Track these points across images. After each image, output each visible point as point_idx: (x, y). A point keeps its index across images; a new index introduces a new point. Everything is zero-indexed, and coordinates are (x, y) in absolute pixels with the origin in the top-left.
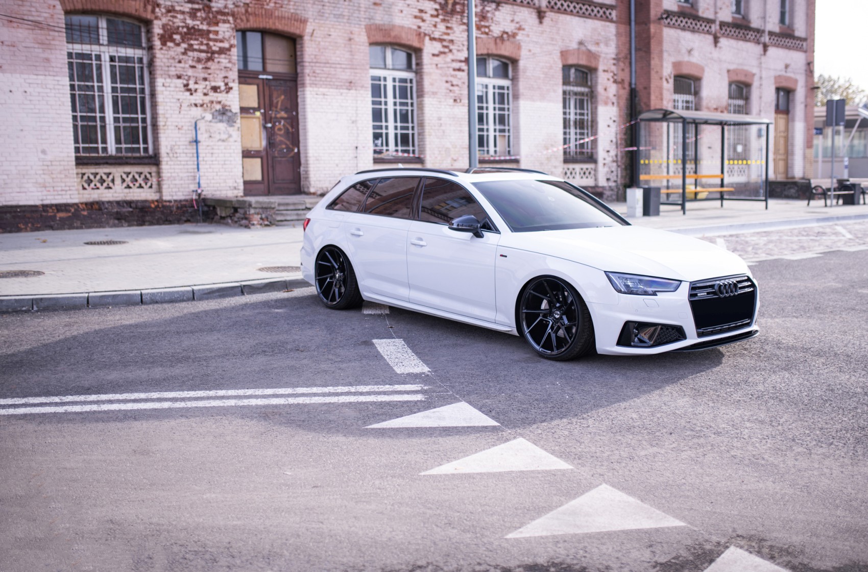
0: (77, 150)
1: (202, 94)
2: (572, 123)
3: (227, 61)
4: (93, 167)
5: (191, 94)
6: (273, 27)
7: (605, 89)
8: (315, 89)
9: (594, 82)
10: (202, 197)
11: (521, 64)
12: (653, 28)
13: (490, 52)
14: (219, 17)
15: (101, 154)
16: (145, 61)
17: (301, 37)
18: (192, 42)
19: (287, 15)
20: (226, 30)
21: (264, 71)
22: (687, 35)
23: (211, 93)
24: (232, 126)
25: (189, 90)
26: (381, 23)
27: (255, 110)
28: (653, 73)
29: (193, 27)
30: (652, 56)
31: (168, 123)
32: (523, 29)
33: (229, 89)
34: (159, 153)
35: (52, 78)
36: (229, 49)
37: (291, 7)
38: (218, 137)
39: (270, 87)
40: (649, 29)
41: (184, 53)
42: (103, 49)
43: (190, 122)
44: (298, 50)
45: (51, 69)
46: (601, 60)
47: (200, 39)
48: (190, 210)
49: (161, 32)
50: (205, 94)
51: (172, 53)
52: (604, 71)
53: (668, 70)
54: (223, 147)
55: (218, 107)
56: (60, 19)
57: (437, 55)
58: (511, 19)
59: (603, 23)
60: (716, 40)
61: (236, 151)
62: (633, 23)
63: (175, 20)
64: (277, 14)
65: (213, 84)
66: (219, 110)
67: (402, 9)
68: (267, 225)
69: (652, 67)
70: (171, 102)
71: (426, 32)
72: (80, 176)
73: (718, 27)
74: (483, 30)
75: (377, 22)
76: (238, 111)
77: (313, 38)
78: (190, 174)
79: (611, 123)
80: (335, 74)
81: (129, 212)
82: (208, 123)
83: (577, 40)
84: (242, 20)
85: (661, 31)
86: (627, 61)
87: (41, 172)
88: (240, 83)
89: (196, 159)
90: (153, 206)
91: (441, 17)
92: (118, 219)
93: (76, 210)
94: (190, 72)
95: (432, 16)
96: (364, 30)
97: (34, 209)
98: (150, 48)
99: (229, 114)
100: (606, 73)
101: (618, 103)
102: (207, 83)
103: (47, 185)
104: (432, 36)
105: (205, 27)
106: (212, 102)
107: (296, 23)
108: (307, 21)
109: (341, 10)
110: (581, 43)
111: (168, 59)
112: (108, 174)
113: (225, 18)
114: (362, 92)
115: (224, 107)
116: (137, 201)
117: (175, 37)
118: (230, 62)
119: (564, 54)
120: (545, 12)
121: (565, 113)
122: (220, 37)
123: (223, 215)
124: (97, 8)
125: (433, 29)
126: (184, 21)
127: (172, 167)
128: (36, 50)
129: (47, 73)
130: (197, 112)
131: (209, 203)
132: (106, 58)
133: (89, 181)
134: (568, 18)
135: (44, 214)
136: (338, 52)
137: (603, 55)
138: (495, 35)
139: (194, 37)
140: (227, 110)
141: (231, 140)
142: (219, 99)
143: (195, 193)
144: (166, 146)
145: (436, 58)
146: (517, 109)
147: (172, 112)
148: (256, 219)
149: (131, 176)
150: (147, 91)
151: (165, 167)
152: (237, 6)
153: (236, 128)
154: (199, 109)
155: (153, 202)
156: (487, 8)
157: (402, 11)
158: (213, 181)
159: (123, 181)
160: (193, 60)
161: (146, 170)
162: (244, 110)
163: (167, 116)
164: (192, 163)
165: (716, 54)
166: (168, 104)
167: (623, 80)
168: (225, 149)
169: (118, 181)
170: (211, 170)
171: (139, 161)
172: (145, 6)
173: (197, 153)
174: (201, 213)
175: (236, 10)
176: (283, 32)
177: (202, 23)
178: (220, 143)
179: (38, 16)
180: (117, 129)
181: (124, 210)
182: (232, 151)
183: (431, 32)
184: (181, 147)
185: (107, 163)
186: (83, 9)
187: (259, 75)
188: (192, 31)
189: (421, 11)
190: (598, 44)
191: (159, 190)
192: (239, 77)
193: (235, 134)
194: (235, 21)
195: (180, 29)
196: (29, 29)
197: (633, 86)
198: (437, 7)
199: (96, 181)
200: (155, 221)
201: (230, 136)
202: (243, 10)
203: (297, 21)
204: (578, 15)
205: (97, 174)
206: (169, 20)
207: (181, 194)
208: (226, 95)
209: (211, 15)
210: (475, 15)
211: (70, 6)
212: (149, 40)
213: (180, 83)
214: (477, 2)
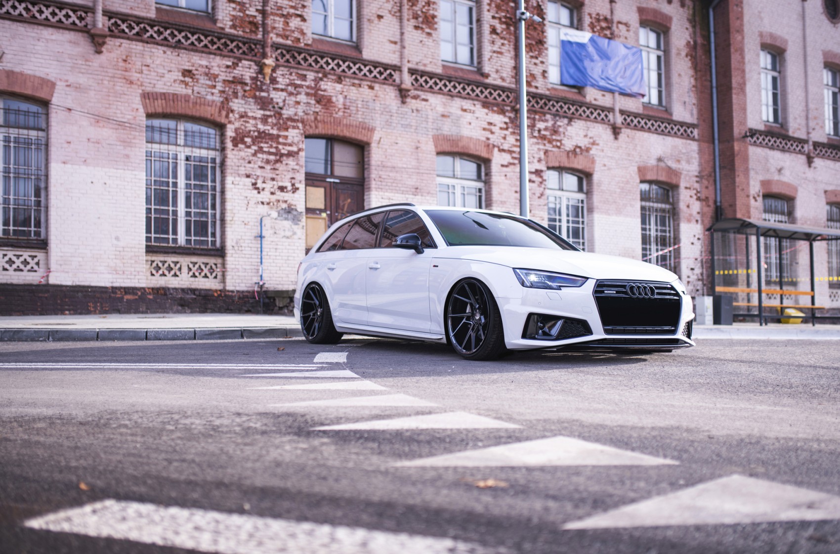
0: (148, 239)
1: (269, 193)
2: (652, 239)
3: (295, 163)
4: (162, 255)
5: (259, 193)
6: (341, 134)
7: (688, 206)
8: (381, 193)
9: (675, 199)
10: (264, 289)
11: (596, 177)
12: (737, 146)
13: (562, 165)
14: (289, 123)
15: (171, 244)
16: (218, 161)
17: (368, 144)
18: (262, 145)
19: (355, 123)
20: (295, 135)
21: (332, 175)
22: (777, 154)
23: (278, 193)
24: (297, 224)
25: (257, 189)
26: (449, 133)
27: (321, 211)
28: (738, 190)
29: (264, 132)
30: (737, 173)
31: (235, 219)
32: (598, 144)
33: (295, 190)
34: (225, 246)
35: (130, 172)
36: (297, 153)
37: (359, 116)
38: (282, 234)
39: (337, 190)
40: (732, 147)
41: (255, 154)
42: (179, 149)
43: (256, 218)
44: (366, 156)
45: (130, 164)
46: (682, 177)
47: (270, 143)
48: (251, 301)
49: (233, 135)
50: (272, 193)
51: (242, 154)
52: (686, 188)
53: (755, 188)
54: (287, 244)
55: (284, 206)
56: (141, 120)
57: (507, 166)
58: (585, 134)
59: (684, 141)
60: (810, 161)
61: (299, 248)
62: (716, 142)
63: (247, 125)
64: (345, 122)
65: (281, 184)
66: (285, 209)
67: (471, 121)
69: (737, 184)
70: (238, 199)
71: (495, 144)
72: (150, 263)
73: (811, 148)
74: (554, 143)
75: (445, 133)
76: (304, 210)
77: (380, 146)
78: (253, 267)
79: (695, 241)
80: (400, 180)
81: (192, 299)
82: (274, 220)
83: (655, 157)
84: (311, 127)
85: (746, 150)
86: (712, 179)
87: (114, 257)
88: (307, 185)
89: (260, 253)
90: (216, 294)
91: (510, 130)
92: (182, 306)
93: (142, 293)
94: (259, 172)
95: (501, 128)
96: (432, 140)
97: (104, 290)
98: (223, 149)
99: (295, 213)
100: (688, 191)
101: (703, 221)
102: (275, 183)
103: (118, 269)
104: (501, 148)
105: (275, 132)
106: (279, 201)
107: (363, 131)
108: (375, 130)
109: (409, 120)
110: (660, 160)
111: (238, 159)
112: (176, 263)
113: (295, 124)
114: (428, 198)
115: (290, 206)
116: (201, 290)
117: (246, 139)
118: (297, 164)
119: (641, 170)
120: (620, 128)
121: (644, 229)
122: (289, 141)
123: (281, 306)
124: (176, 112)
125: (502, 141)
126: (256, 125)
127: (237, 259)
128: (118, 147)
129: (126, 168)
130: (264, 209)
131: (269, 295)
132: (182, 157)
133: (158, 268)
134: (646, 135)
135: (113, 295)
136: (404, 159)
137: (684, 172)
138: (568, 149)
139: (264, 140)
140: (292, 209)
141: (295, 237)
142: (285, 199)
143: (257, 286)
144: (232, 240)
145: (505, 169)
146: (591, 223)
147: (239, 208)
149: (197, 266)
150: (218, 189)
151: (229, 259)
152: (306, 114)
153: (301, 226)
154: (266, 206)
155: (216, 291)
156: (559, 123)
157: (470, 123)
158: (275, 275)
159: (190, 269)
160: (262, 161)
161: (212, 261)
162: (309, 211)
163: (235, 211)
164: (256, 256)
165: (810, 173)
166: (236, 201)
167: (707, 198)
168: (289, 245)
169: (185, 270)
170: (274, 265)
171: (205, 252)
172: (220, 112)
173: (261, 248)
174: (262, 304)
175: (305, 117)
176: (351, 139)
177: (272, 128)
178: (284, 240)
179: (122, 118)
180: (188, 223)
181: (188, 296)
182: (295, 248)
183: (500, 144)
184: (246, 241)
185: (175, 253)
186: (163, 113)
187: (326, 178)
188: (263, 135)
189: (490, 124)
190: (679, 161)
191: (223, 281)
192: (306, 179)
193: (299, 231)
194: (304, 127)
195: (252, 133)
196: (113, 129)
197: (718, 204)
198: (507, 120)
199: (164, 269)
200: (216, 309)
201: (294, 233)
202: (312, 118)
203: (365, 129)
204: (656, 132)
205: (166, 262)
206: (242, 125)
207: (243, 285)
208: (292, 195)
209: (281, 122)
210: (546, 129)
211: (151, 110)
212: (223, 142)
213: (249, 181)
214: (548, 117)
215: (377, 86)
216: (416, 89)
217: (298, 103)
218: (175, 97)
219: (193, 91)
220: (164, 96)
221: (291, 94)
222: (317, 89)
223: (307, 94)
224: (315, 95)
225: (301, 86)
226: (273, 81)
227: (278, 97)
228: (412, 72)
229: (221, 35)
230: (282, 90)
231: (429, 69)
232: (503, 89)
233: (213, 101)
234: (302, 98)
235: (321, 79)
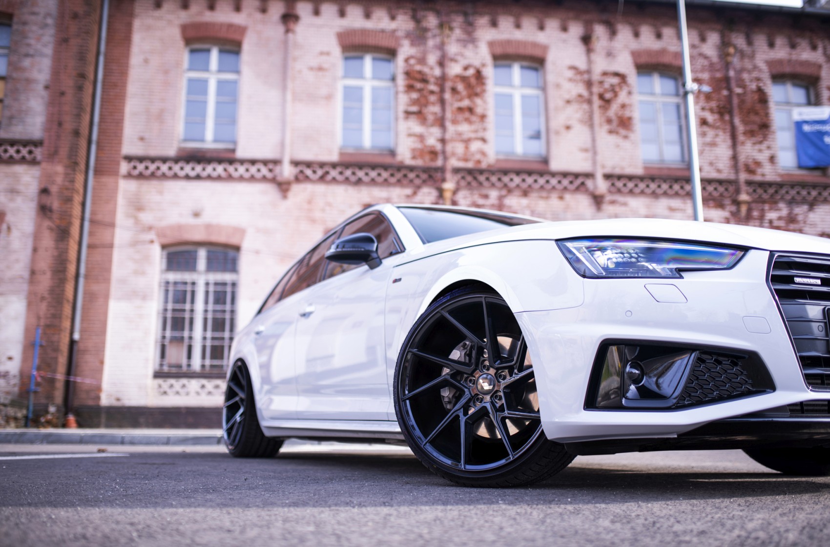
156: (796, 211)
210: (780, 218)
214: (782, 205)
228: (607, 177)
229: (400, 167)
231: (629, 171)
232: (720, 182)
235: (505, 196)
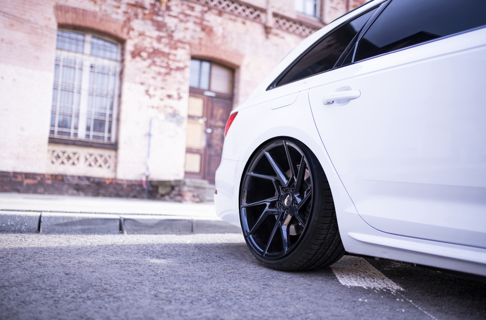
0: (52, 132)
3: (181, 77)
4: (63, 146)
5: (150, 98)
6: (219, 58)
10: (149, 179)
14: (179, 45)
15: (72, 138)
16: (117, 70)
17: (238, 67)
18: (156, 59)
19: (230, 50)
20: (182, 54)
21: (209, 90)
23: (166, 100)
24: (180, 126)
25: (149, 95)
27: (199, 118)
29: (158, 49)
31: (128, 119)
33: (180, 98)
34: (118, 142)
35: (39, 72)
36: (184, 69)
37: (234, 45)
38: (167, 133)
39: (212, 102)
41: (149, 67)
42: (85, 57)
43: (146, 119)
44: (236, 77)
45: (40, 65)
47: (162, 58)
48: (139, 189)
49: (132, 49)
50: (162, 100)
51: (139, 65)
55: (170, 111)
56: (53, 29)
61: (181, 147)
63: (144, 42)
64: (222, 48)
65: (169, 93)
66: (171, 114)
68: (197, 202)
70: (133, 103)
72: (51, 152)
76: (186, 116)
77: (248, 69)
78: (141, 160)
81: (87, 185)
82: (161, 122)
84: (196, 48)
88: (190, 96)
89: (147, 149)
90: (109, 182)
92: (77, 190)
93: (42, 179)
94: (151, 81)
98: (123, 61)
99: (178, 117)
102: (164, 91)
105: (166, 50)
106: (165, 106)
108: (244, 56)
109: (270, 52)
111: (135, 69)
112: (75, 154)
113: (183, 46)
115: (175, 111)
116: (95, 178)
117: (143, 54)
118: (183, 78)
122: (178, 58)
123: (163, 193)
124: (84, 24)
126: (151, 43)
127: (128, 153)
128: (30, 49)
130: (153, 113)
131: (154, 184)
132: (87, 65)
133: (58, 157)
135: (14, 179)
139: (157, 56)
140: (177, 114)
141: (178, 137)
142: (172, 105)
143: (144, 176)
144: (126, 137)
147: (132, 111)
148: (188, 196)
149: (93, 157)
151: (121, 152)
152: (193, 39)
153: (182, 129)
154: (155, 110)
155: (108, 179)
159: (86, 159)
160: (155, 73)
161: (106, 153)
162: (190, 117)
163: (129, 113)
164: (144, 151)
166: (131, 104)
168: (172, 144)
169: (82, 160)
171: (101, 146)
172: (122, 28)
173: (149, 145)
174: (148, 192)
175: (192, 41)
176: (226, 62)
177: (165, 47)
178: (169, 139)
180: (89, 120)
181: (83, 183)
182: (177, 147)
184: (137, 139)
185: (75, 145)
186: (73, 24)
187: (205, 92)
188: (157, 51)
191: (115, 170)
192: (190, 91)
193: (182, 132)
194: (190, 48)
195: (148, 49)
199: (63, 158)
201: (177, 134)
202: (198, 42)
203: (236, 54)
205: (66, 152)
206: (140, 42)
207: (132, 175)
208: (177, 102)
209: (172, 42)
211: (62, 21)
212: (123, 55)
213: (143, 88)
215: (248, 23)
216: (277, 28)
217: (186, 29)
218: (85, 12)
219: (101, 9)
220: (75, 10)
221: (181, 21)
222: (202, 19)
223: (195, 23)
224: (201, 24)
225: (189, 15)
226: (168, 8)
227: (171, 22)
228: (275, 15)
230: (175, 17)
231: (287, 14)
233: (117, 20)
234: (190, 25)
235: (206, 12)
